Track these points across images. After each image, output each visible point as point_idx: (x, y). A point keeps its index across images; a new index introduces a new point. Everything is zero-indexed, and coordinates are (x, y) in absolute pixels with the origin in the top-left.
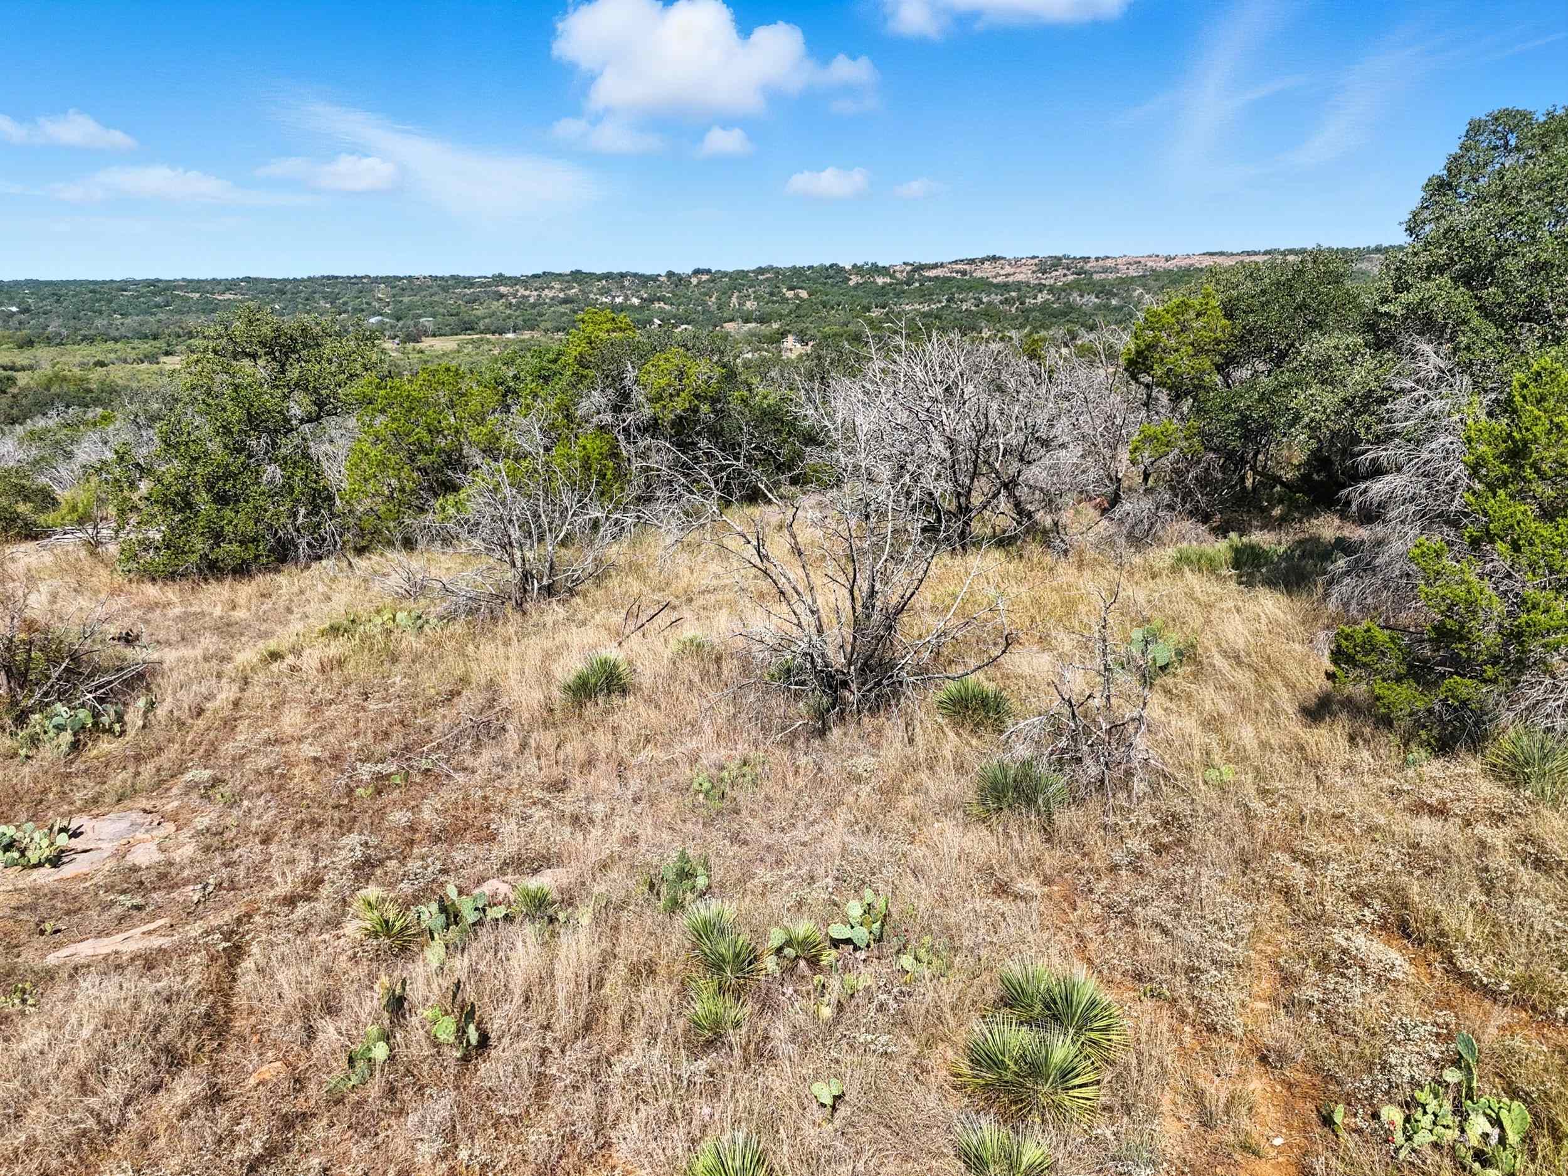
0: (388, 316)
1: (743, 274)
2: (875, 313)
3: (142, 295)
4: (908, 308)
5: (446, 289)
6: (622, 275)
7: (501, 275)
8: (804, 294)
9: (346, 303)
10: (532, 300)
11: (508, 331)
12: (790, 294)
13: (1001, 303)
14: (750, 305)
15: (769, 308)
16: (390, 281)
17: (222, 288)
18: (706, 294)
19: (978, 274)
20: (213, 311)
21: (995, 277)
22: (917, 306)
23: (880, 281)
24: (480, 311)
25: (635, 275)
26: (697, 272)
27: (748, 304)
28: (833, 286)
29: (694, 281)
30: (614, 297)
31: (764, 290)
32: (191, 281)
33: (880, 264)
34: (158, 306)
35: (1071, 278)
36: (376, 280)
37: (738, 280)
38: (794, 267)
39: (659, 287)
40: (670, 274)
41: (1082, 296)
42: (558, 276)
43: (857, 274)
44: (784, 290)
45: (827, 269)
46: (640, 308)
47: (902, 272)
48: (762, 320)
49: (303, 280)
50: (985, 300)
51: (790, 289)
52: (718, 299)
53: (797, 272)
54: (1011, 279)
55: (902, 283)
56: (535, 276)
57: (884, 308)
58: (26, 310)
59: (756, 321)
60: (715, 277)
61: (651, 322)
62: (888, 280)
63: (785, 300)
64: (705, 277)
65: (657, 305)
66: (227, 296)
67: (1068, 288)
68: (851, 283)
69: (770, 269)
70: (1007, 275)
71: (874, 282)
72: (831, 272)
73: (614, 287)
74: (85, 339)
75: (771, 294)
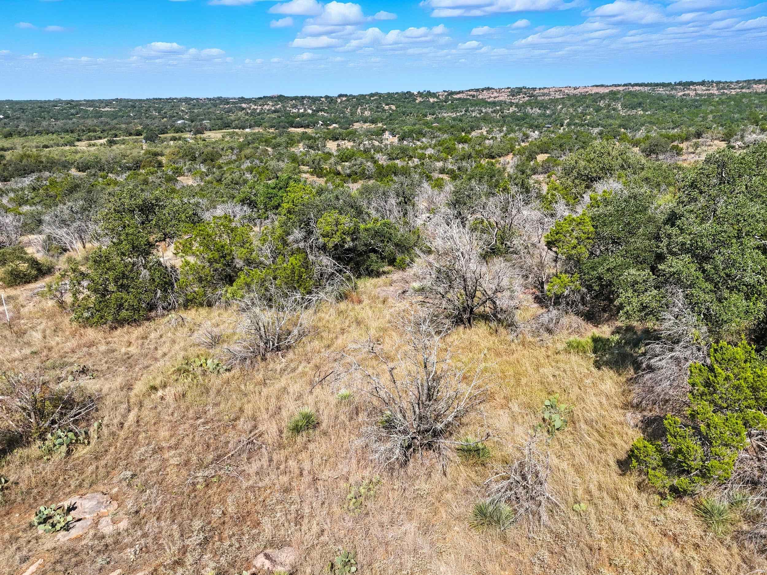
0: (187, 120)
1: (363, 96)
2: (429, 118)
3: (65, 109)
4: (445, 115)
5: (215, 106)
6: (303, 98)
7: (242, 98)
8: (393, 107)
9: (165, 113)
10: (258, 111)
11: (247, 128)
12: (387, 107)
13: (492, 112)
14: (367, 113)
15: (376, 115)
16: (187, 100)
17: (103, 105)
18: (345, 107)
19: (480, 97)
20: (101, 117)
21: (489, 98)
22: (450, 114)
23: (432, 100)
24: (233, 117)
25: (309, 98)
26: (340, 96)
27: (366, 112)
29: (339, 101)
30: (299, 109)
31: (373, 105)
32: (88, 101)
33: (432, 91)
34: (72, 114)
35: (527, 99)
36: (180, 100)
37: (361, 100)
38: (389, 93)
39: (322, 104)
40: (327, 97)
41: (532, 109)
42: (271, 98)
43: (420, 97)
44: (384, 105)
45: (405, 94)
46: (312, 115)
47: (443, 95)
48: (373, 122)
49: (144, 101)
50: (484, 111)
51: (386, 105)
52: (351, 110)
53: (389, 96)
54: (497, 99)
55: (442, 102)
56: (260, 98)
57: (433, 115)
58: (7, 117)
59: (370, 122)
60: (349, 98)
61: (318, 123)
62: (436, 100)
63: (384, 110)
64: (344, 99)
65: (320, 113)
66: (106, 109)
67: (525, 105)
68: (417, 101)
69: (376, 94)
70: (495, 97)
71: (429, 101)
72: (407, 96)
73: (299, 104)
74: (38, 132)
75: (377, 107)
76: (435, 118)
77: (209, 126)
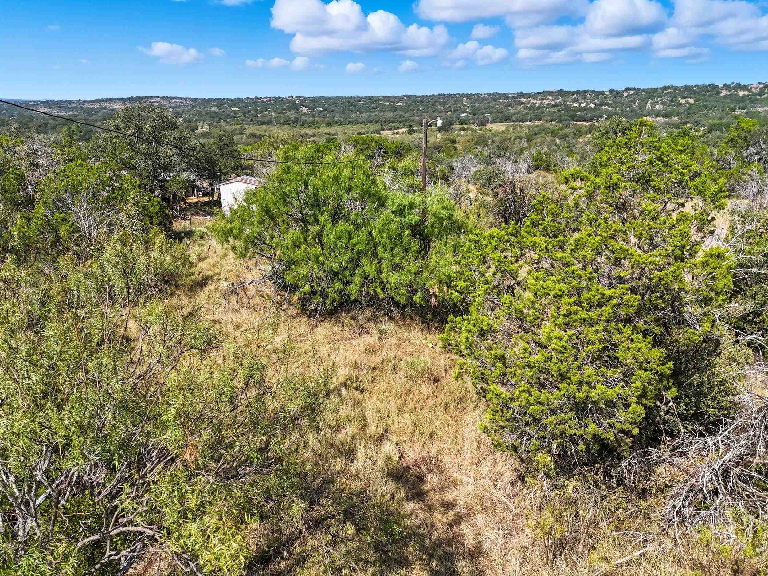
0: (469, 113)
1: (655, 90)
2: (738, 112)
3: (367, 104)
4: (760, 109)
5: (495, 100)
6: (585, 92)
7: (521, 93)
8: (691, 101)
9: (449, 107)
10: (537, 105)
11: (527, 121)
12: (683, 101)
14: (658, 107)
15: (669, 109)
16: (469, 96)
17: (397, 100)
18: (632, 101)
20: (395, 110)
23: (741, 93)
24: (512, 111)
25: (593, 92)
26: (627, 89)
27: (657, 107)
28: (710, 96)
29: (625, 94)
30: (580, 103)
31: (666, 99)
32: (385, 97)
33: (742, 84)
34: (373, 108)
36: (463, 95)
37: (652, 93)
38: (686, 86)
39: (606, 98)
40: (612, 91)
42: (550, 93)
43: (726, 89)
44: (680, 99)
45: (707, 87)
46: (595, 109)
47: (757, 88)
48: (666, 116)
49: (430, 96)
51: (684, 98)
52: (639, 104)
53: (687, 88)
55: (755, 95)
56: (540, 93)
57: (744, 109)
58: (325, 110)
59: (663, 116)
60: (637, 92)
61: (602, 117)
62: (746, 93)
63: (680, 104)
64: (631, 92)
65: (604, 107)
66: (399, 104)
68: (722, 95)
69: (671, 87)
71: (737, 94)
72: (710, 89)
73: (580, 98)
74: (350, 122)
75: (672, 101)
76: (747, 113)
77: (490, 118)
